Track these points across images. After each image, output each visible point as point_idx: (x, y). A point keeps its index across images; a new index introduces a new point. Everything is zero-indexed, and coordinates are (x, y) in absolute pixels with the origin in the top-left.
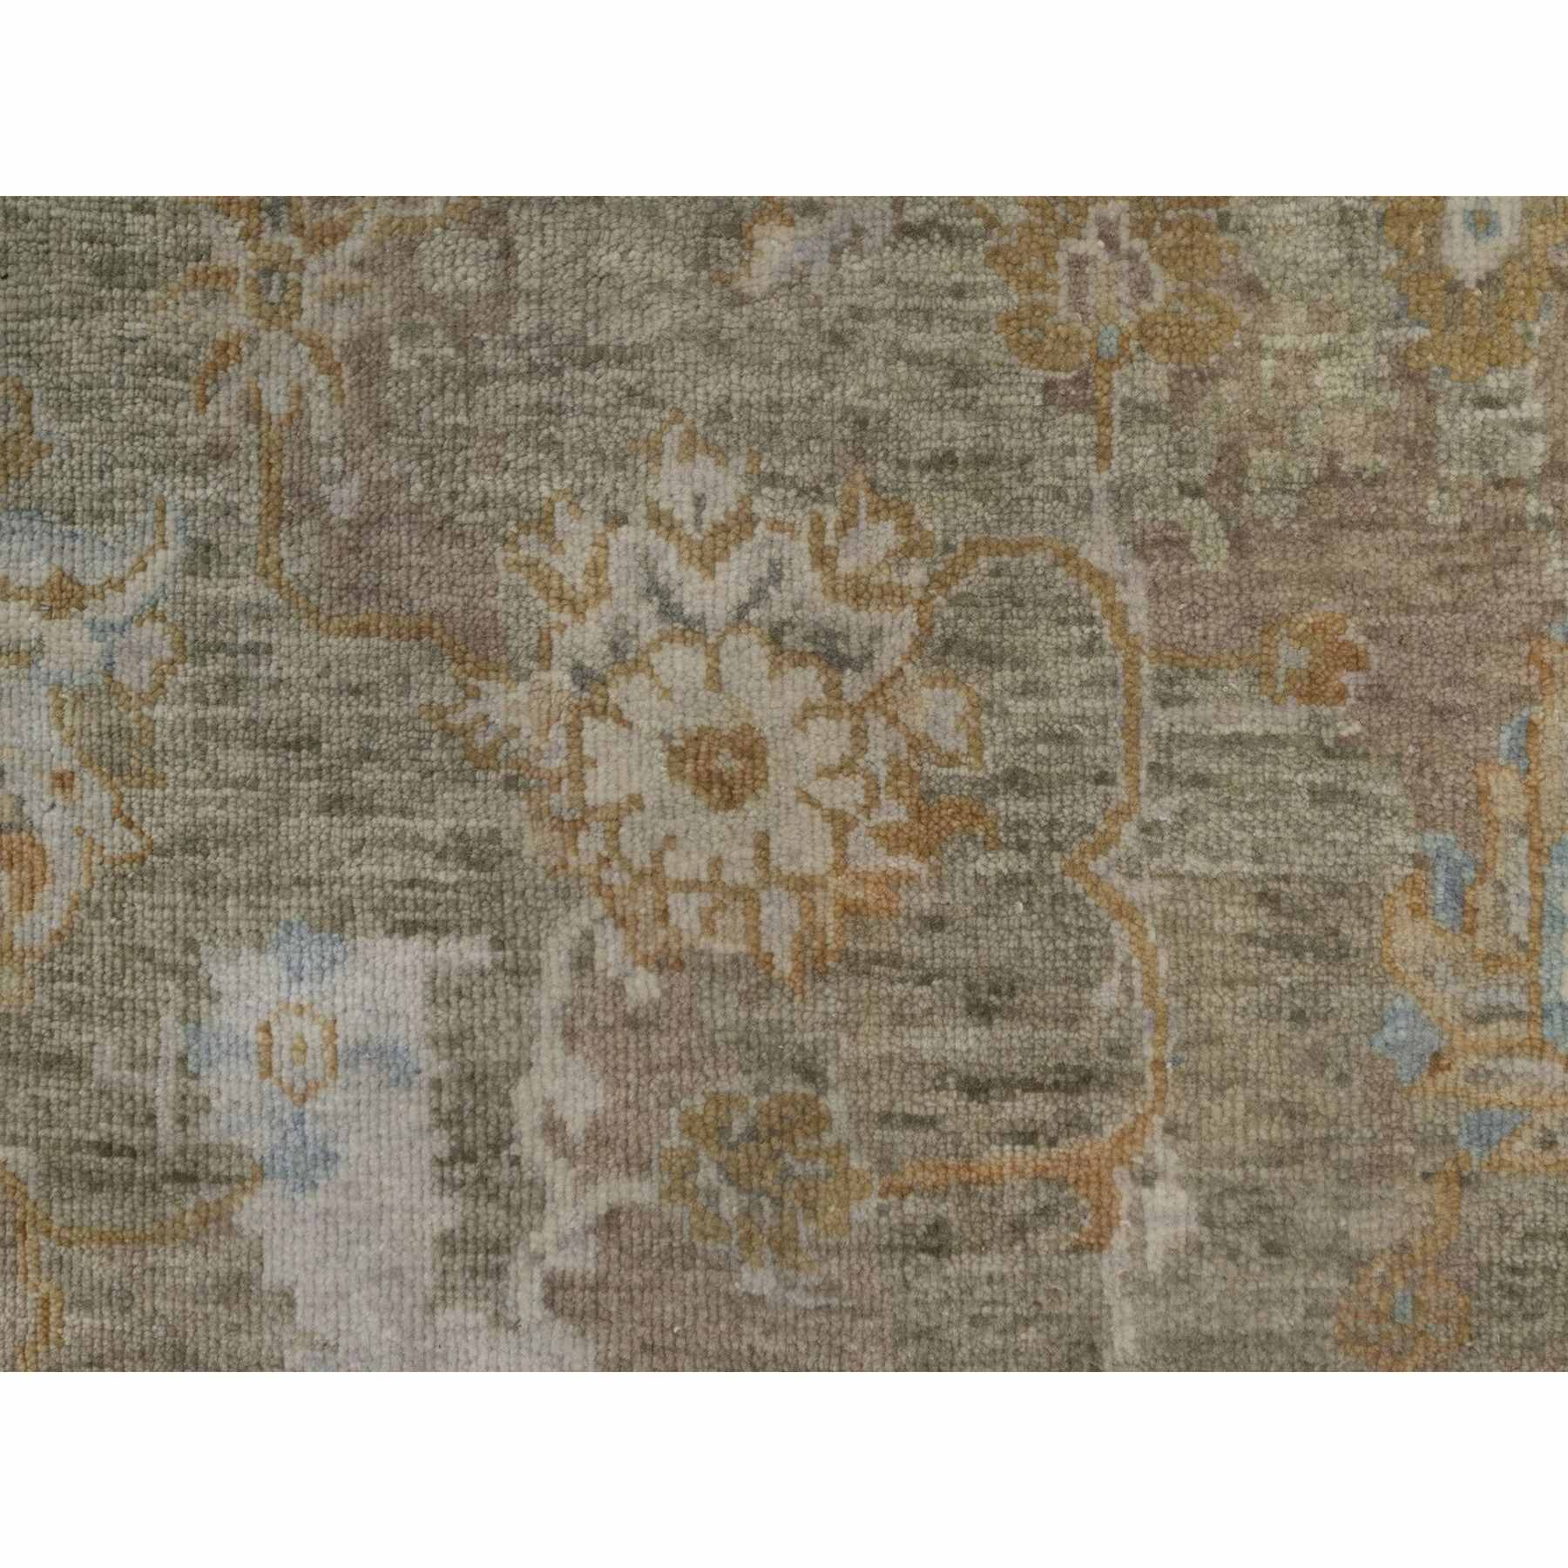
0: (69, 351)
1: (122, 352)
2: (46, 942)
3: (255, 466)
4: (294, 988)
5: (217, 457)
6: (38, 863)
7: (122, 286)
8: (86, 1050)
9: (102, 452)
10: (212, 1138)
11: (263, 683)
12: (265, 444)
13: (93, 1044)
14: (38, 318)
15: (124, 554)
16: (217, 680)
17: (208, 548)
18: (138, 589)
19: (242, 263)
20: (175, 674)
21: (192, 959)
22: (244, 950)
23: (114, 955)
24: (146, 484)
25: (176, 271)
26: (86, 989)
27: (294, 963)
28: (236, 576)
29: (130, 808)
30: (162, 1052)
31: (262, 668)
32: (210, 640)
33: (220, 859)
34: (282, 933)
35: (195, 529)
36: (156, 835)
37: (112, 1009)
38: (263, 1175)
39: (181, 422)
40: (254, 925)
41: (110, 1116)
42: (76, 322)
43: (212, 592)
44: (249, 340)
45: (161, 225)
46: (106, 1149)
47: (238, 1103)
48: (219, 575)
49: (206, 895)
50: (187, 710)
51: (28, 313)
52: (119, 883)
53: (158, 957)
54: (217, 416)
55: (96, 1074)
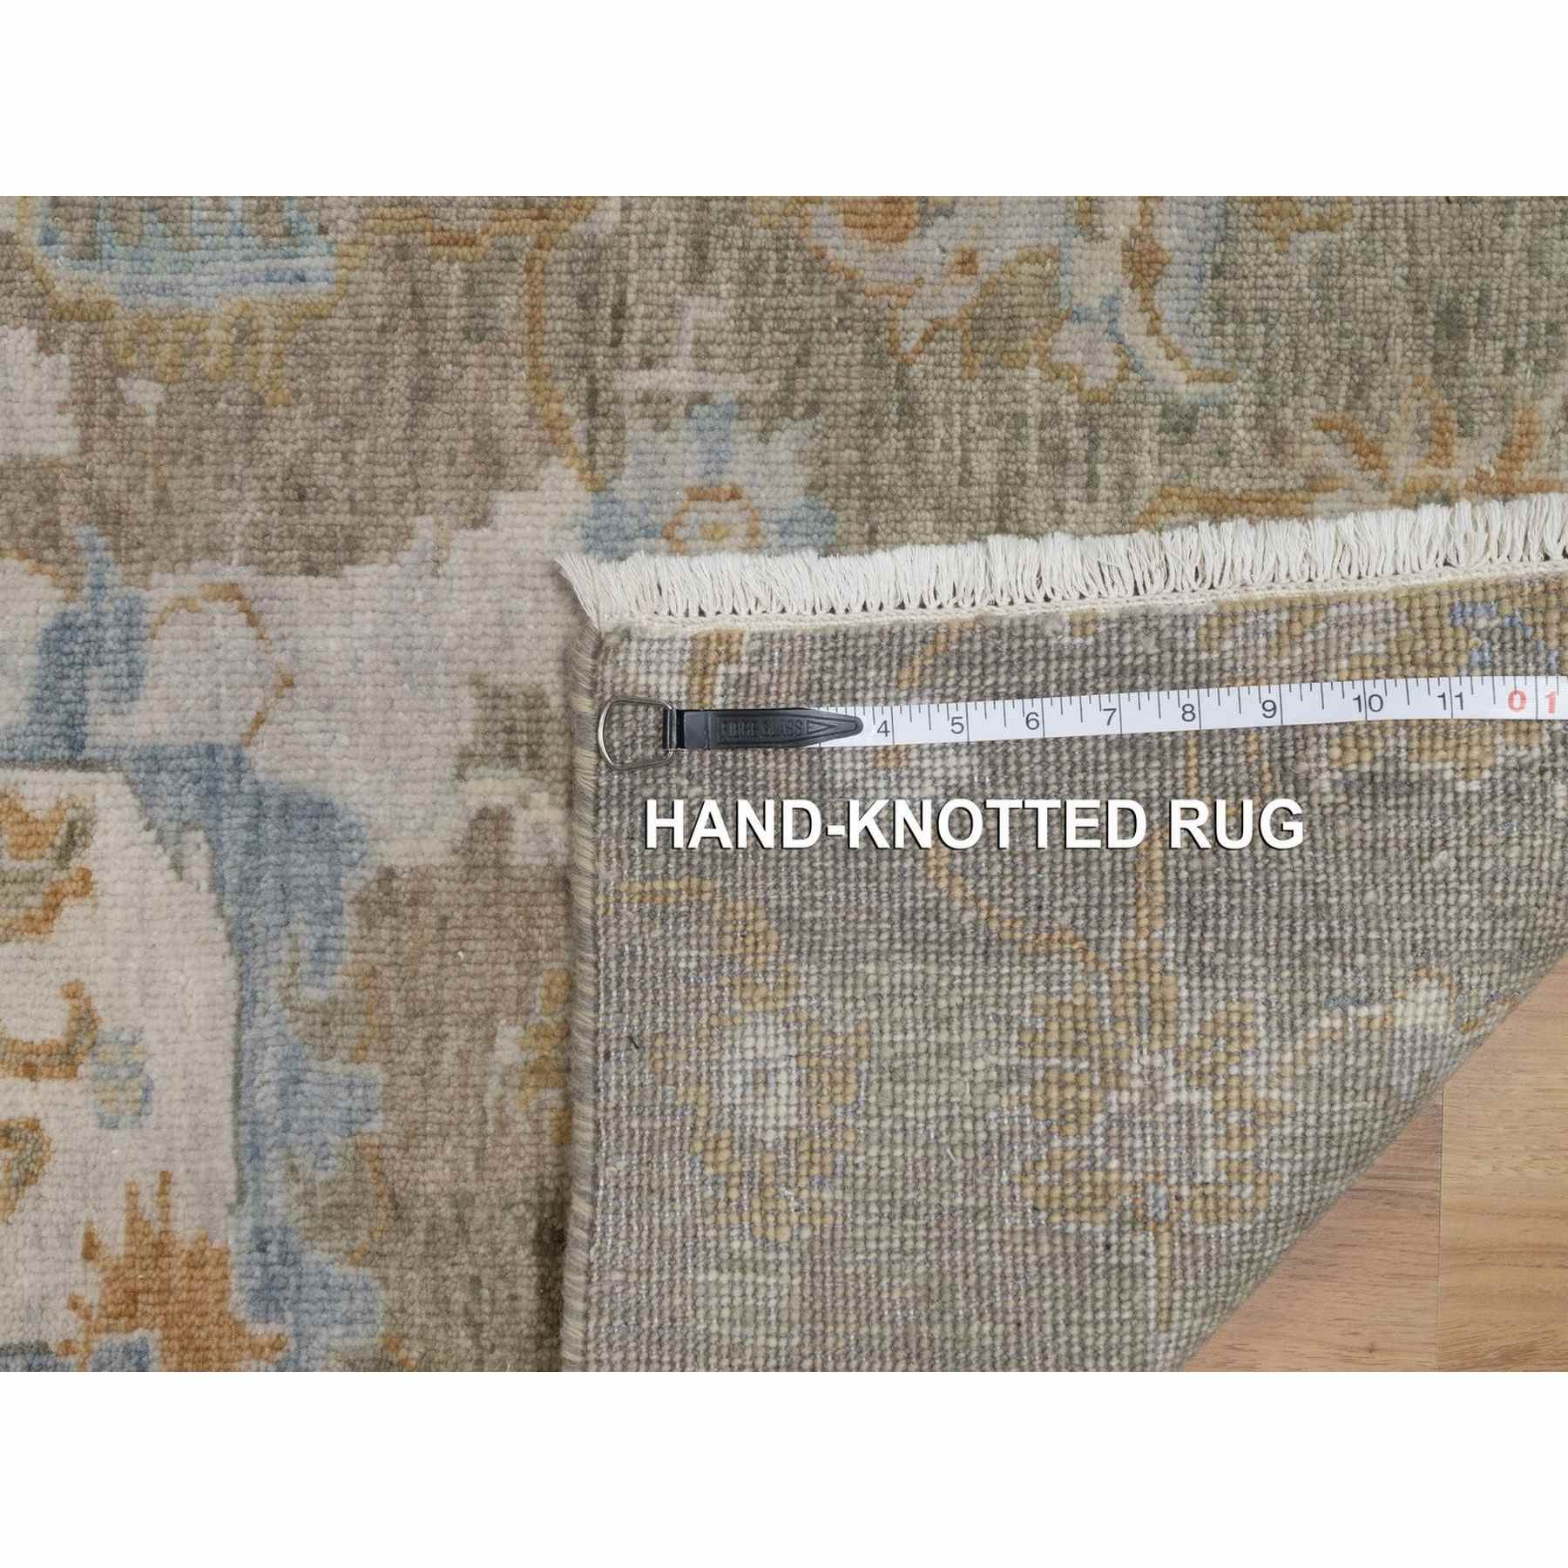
0: (1375, 275)
1: (1374, 336)
2: (814, 242)
3: (1264, 485)
4: (774, 527)
5: (1274, 442)
6: (890, 233)
7: (1436, 337)
8: (713, 288)
9: (1280, 312)
10: (630, 433)
11: (1060, 493)
12: (1286, 497)
13: (717, 295)
14: (1408, 240)
15: (1183, 334)
16: (1065, 440)
17: (1189, 430)
18: (1148, 350)
19: (1455, 472)
20: (1069, 392)
21: (800, 410)
22: (809, 470)
23: (802, 321)
24: (1248, 361)
25: (1450, 398)
26: (768, 289)
27: (796, 527)
28: (1162, 462)
29: (943, 339)
30: (711, 376)
31: (1074, 492)
32: (1102, 433)
33: (894, 442)
34: (825, 512)
35: (1206, 415)
36: (916, 371)
37: (751, 318)
38: (596, 491)
39: (1306, 402)
40: (832, 481)
41: (649, 316)
42: (1402, 283)
43: (1146, 435)
44: (1383, 480)
45: (1492, 381)
46: (619, 313)
47: (664, 462)
48: (1162, 442)
49: (860, 426)
50: (1034, 408)
51: (1413, 228)
52: (870, 326)
53: (801, 371)
54: (1312, 442)
55: (689, 301)
